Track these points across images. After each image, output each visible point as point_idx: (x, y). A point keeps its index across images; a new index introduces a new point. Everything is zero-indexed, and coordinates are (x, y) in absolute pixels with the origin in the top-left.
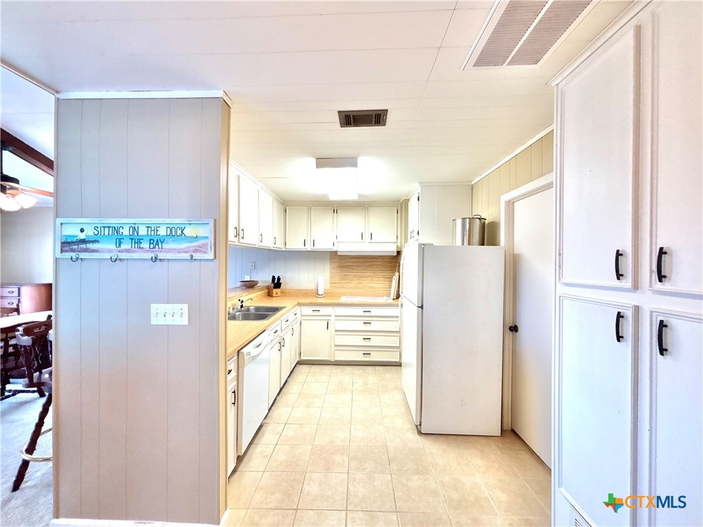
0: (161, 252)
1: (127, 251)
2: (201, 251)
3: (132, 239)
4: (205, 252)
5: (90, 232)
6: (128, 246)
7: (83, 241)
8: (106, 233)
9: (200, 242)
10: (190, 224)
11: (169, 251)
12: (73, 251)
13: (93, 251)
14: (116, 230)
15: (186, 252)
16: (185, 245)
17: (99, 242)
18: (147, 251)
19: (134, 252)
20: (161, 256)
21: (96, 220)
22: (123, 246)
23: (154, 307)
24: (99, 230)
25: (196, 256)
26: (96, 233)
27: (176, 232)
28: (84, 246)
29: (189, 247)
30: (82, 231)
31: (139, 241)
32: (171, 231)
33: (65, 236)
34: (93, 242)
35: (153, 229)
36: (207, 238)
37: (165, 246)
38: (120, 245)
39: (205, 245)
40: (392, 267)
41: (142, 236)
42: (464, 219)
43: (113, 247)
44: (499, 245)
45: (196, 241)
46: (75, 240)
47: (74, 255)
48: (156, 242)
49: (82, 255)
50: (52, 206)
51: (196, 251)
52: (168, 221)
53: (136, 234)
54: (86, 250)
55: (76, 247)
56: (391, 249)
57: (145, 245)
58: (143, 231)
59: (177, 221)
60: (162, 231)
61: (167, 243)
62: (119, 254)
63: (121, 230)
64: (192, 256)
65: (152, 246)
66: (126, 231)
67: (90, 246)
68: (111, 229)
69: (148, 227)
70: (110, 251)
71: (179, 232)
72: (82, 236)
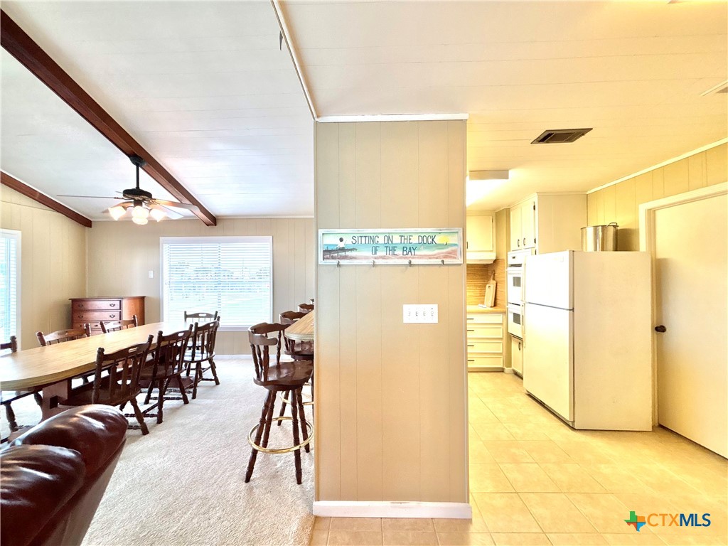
0: (413, 258)
1: (383, 258)
2: (451, 257)
3: (387, 247)
4: (455, 258)
5: (348, 241)
6: (383, 254)
7: (343, 250)
8: (363, 242)
9: (450, 249)
10: (440, 233)
11: (421, 257)
12: (333, 258)
13: (352, 258)
14: (372, 239)
15: (437, 258)
16: (437, 251)
17: (356, 250)
18: (401, 258)
19: (388, 258)
20: (414, 262)
21: (355, 231)
22: (379, 254)
23: (406, 308)
24: (356, 239)
25: (446, 261)
26: (354, 242)
27: (427, 240)
28: (343, 254)
29: (439, 254)
30: (341, 240)
31: (393, 249)
32: (423, 240)
33: (326, 245)
34: (351, 250)
35: (406, 237)
36: (456, 245)
37: (417, 252)
38: (375, 253)
39: (454, 252)
40: (482, 275)
41: (396, 244)
42: (596, 227)
43: (369, 254)
44: (638, 250)
45: (445, 248)
46: (335, 248)
47: (335, 262)
48: (409, 249)
49: (343, 262)
50: (313, 217)
51: (446, 257)
52: (420, 230)
53: (390, 242)
54: (345, 258)
55: (336, 254)
56: (489, 257)
57: (399, 252)
58: (396, 240)
59: (429, 230)
60: (415, 240)
61: (419, 250)
62: (376, 260)
63: (377, 238)
64: (443, 261)
65: (405, 253)
66: (381, 240)
67: (348, 253)
68: (367, 238)
69: (401, 236)
70: (366, 258)
71: (430, 240)
72: (341, 245)
